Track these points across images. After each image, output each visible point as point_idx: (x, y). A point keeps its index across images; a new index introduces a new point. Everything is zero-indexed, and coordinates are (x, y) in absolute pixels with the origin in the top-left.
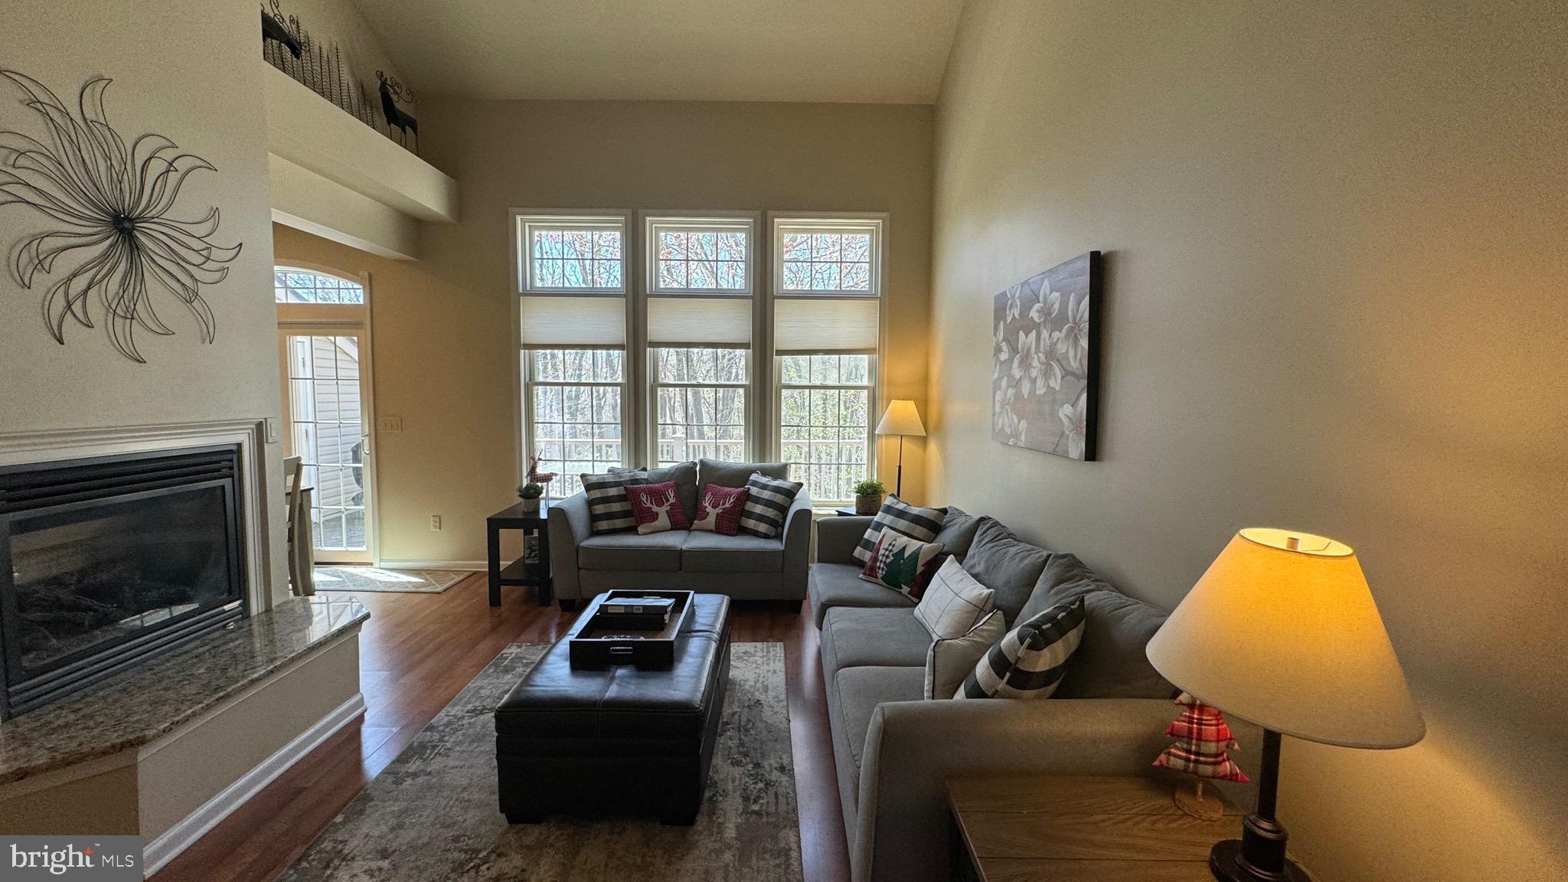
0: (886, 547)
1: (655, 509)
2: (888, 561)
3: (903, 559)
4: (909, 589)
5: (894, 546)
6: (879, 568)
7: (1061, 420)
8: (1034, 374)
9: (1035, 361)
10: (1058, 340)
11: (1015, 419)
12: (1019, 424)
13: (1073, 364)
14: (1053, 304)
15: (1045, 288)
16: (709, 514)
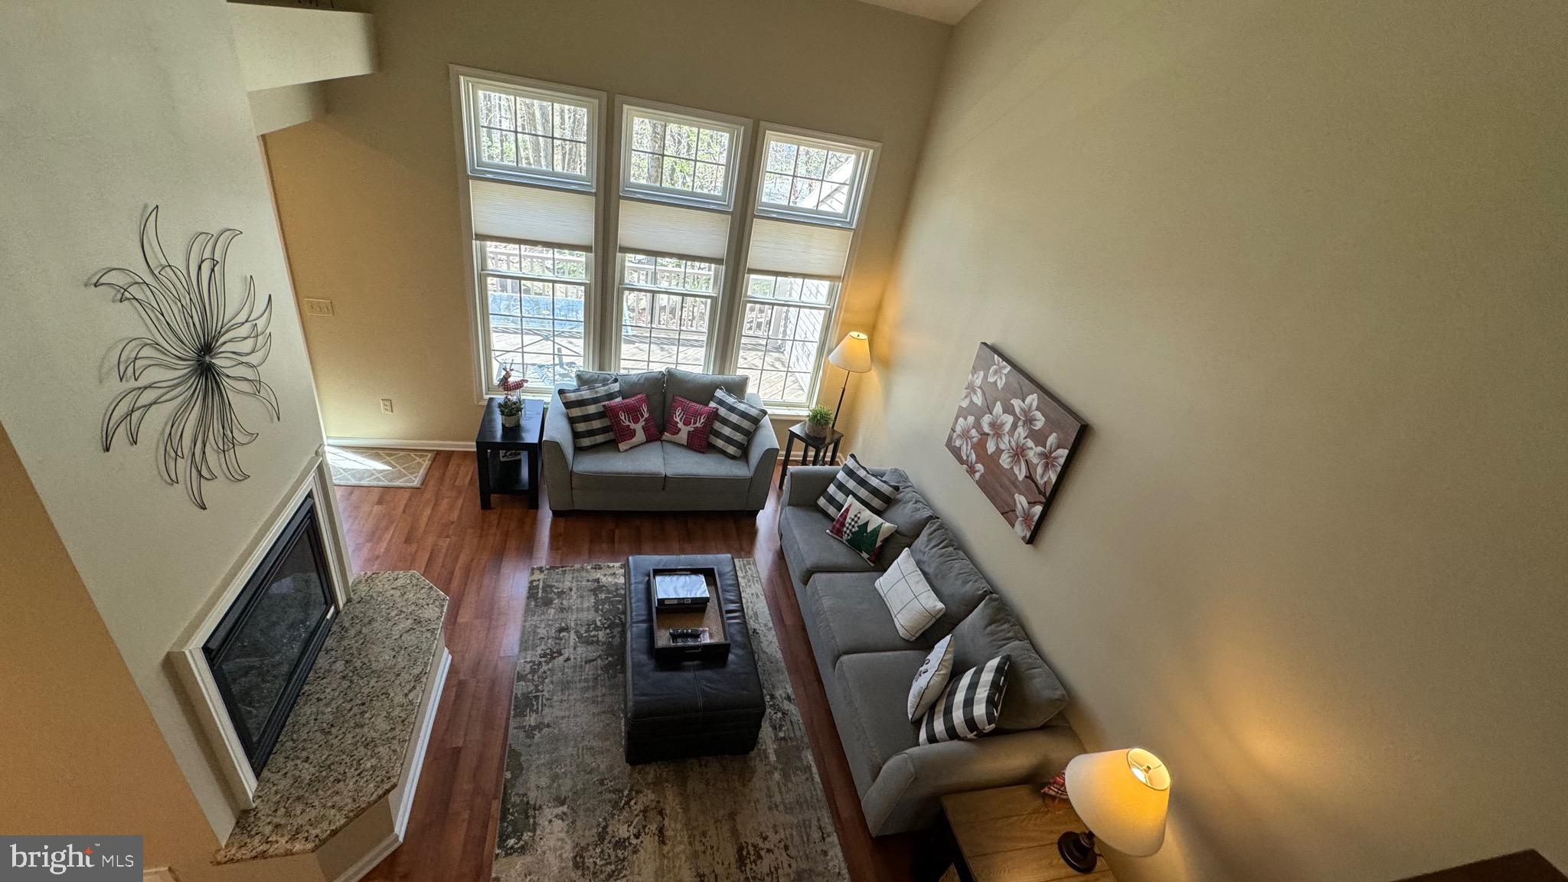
0: (853, 517)
1: (633, 426)
2: (853, 530)
3: (866, 532)
4: (868, 556)
5: (859, 518)
6: (846, 534)
7: (1015, 500)
8: (1002, 446)
9: (1006, 439)
10: (1032, 448)
11: (973, 457)
12: (976, 463)
13: (1038, 478)
14: (1036, 420)
15: (1034, 400)
16: (680, 430)
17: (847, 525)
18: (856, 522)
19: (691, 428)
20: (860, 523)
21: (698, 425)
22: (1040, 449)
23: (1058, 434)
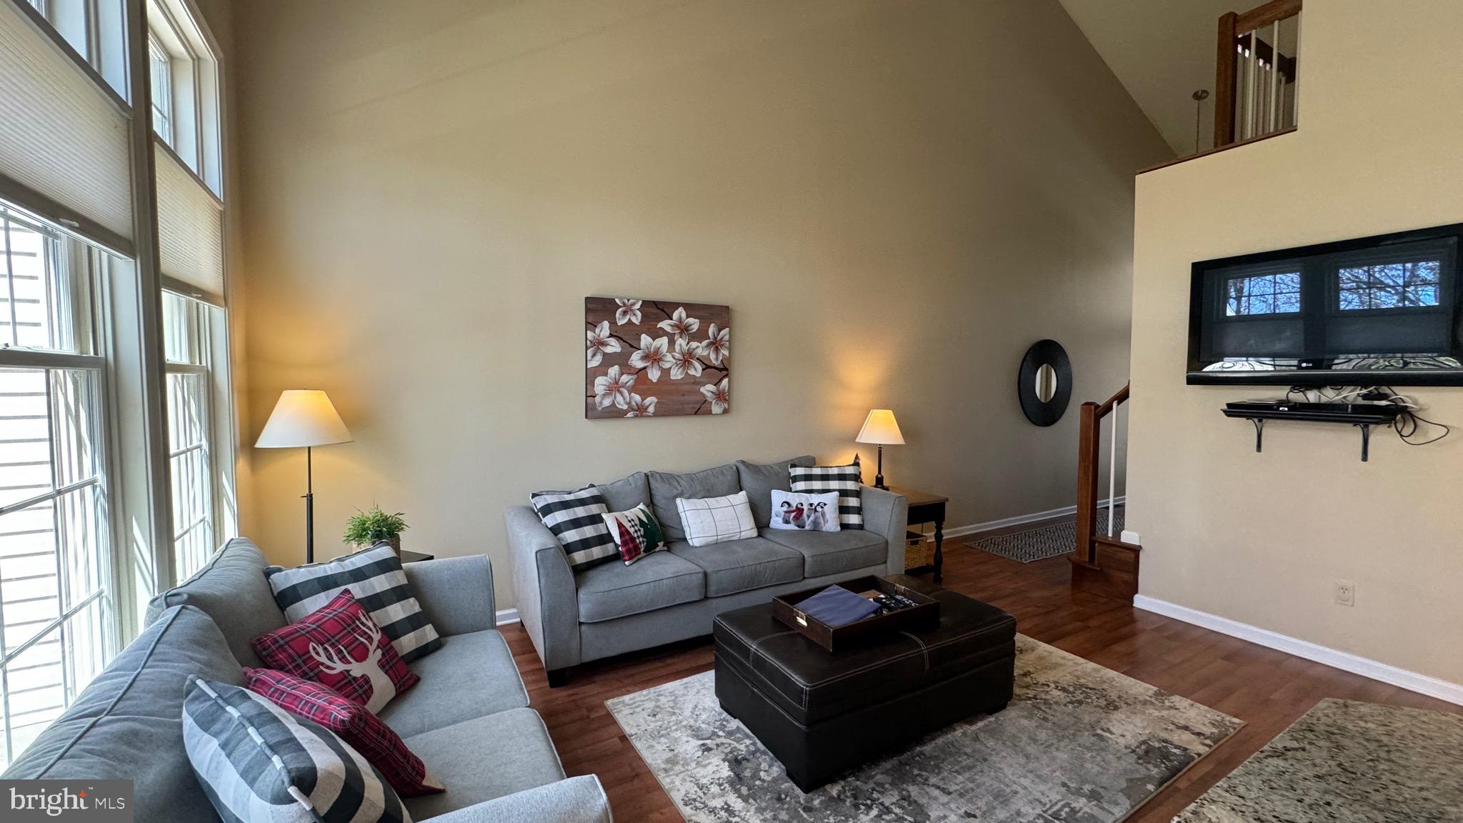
0: (630, 524)
2: (642, 533)
3: (647, 524)
5: (630, 520)
6: (640, 543)
7: (702, 393)
8: (667, 366)
9: (669, 357)
10: (698, 347)
11: (637, 398)
12: (643, 400)
13: (714, 362)
14: (691, 325)
15: (681, 313)
16: (365, 679)
17: (636, 535)
18: (636, 525)
20: (637, 522)
22: (705, 343)
23: (716, 324)
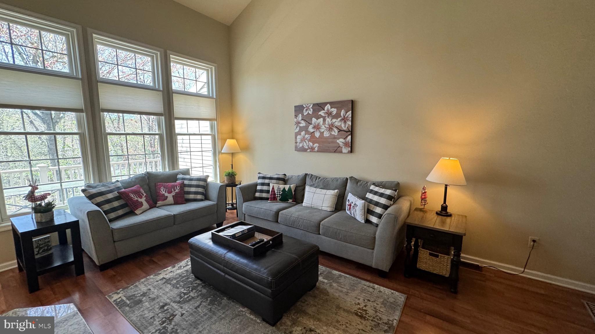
0: (277, 189)
1: (140, 200)
2: (281, 193)
3: (287, 192)
4: (292, 200)
5: (280, 188)
6: (278, 197)
7: (338, 143)
8: (322, 131)
9: (323, 127)
10: (336, 121)
11: (311, 144)
12: (313, 145)
13: (344, 128)
14: (333, 112)
15: (328, 107)
16: (167, 197)
17: (277, 193)
18: (280, 190)
19: (173, 194)
20: (282, 189)
21: (177, 191)
22: (339, 119)
23: (344, 109)
